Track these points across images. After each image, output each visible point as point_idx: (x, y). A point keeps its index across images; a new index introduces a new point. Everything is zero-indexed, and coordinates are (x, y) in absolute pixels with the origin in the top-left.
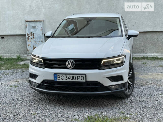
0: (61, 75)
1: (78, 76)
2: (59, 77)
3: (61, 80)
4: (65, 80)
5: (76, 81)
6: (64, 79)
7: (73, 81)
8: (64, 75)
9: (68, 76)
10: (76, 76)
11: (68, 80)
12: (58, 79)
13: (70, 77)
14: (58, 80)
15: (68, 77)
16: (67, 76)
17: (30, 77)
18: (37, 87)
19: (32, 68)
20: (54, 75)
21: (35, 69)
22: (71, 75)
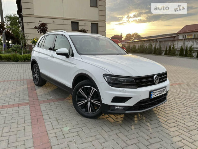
0: (155, 92)
3: (155, 96)
4: (157, 96)
5: (163, 94)
6: (157, 94)
7: (161, 94)
8: (157, 91)
9: (159, 90)
10: (163, 89)
11: (159, 95)
12: (153, 96)
13: (160, 92)
14: (153, 97)
16: (158, 91)
17: (111, 102)
18: (125, 111)
19: (120, 91)
20: (150, 92)
21: (126, 92)
22: (160, 90)
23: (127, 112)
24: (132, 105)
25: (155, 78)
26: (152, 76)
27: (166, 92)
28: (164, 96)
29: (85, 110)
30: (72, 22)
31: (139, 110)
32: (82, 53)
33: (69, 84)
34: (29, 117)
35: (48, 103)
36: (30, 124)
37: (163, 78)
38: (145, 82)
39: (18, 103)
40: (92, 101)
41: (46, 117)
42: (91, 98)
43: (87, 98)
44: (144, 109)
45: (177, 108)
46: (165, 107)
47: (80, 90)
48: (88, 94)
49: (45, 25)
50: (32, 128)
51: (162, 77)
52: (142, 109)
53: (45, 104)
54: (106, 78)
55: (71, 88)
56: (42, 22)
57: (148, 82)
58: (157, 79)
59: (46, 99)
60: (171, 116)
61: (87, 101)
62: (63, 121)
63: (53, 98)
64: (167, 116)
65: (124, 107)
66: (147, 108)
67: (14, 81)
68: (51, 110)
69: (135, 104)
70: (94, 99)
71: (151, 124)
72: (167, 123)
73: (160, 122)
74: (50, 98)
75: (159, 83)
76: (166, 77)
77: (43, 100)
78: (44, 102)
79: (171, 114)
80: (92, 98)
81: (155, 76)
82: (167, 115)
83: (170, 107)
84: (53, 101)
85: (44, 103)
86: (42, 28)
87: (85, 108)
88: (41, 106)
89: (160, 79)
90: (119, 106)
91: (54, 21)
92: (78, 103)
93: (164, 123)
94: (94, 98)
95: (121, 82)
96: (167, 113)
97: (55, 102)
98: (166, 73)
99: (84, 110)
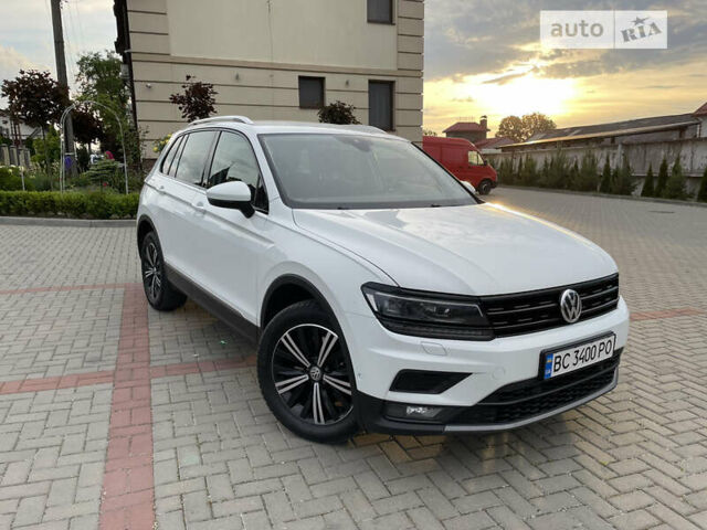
0: (562, 354)
1: (600, 344)
2: (558, 360)
3: (562, 371)
4: (571, 368)
5: (597, 360)
6: (571, 363)
7: (590, 362)
8: (571, 351)
9: (580, 348)
10: (597, 343)
11: (581, 365)
12: (555, 371)
13: (584, 353)
14: (554, 374)
16: (577, 352)
17: (391, 390)
18: (444, 424)
19: (425, 350)
20: (544, 356)
21: (445, 352)
22: (586, 346)
23: (448, 428)
24: (470, 403)
25: (567, 298)
26: (553, 294)
27: (610, 355)
28: (605, 368)
29: (303, 411)
30: (300, 78)
31: (497, 421)
32: (300, 200)
33: (252, 311)
34: (104, 429)
35: (181, 377)
36: (100, 455)
37: (602, 299)
38: (523, 315)
39: (77, 371)
40: (326, 378)
41: (162, 430)
42: (322, 369)
43: (311, 367)
44: (520, 418)
45: (661, 414)
46: (615, 407)
47: (286, 338)
48: (312, 353)
49: (206, 91)
50: (106, 472)
51: (598, 296)
52: (511, 420)
53: (168, 379)
54: (371, 298)
55: (259, 325)
56: (195, 81)
57: (535, 315)
58: (573, 302)
59: (178, 361)
60: (630, 444)
61: (310, 379)
62: (220, 450)
63: (204, 358)
64: (617, 446)
65: (439, 410)
66: (531, 414)
67: (82, 287)
68: (186, 405)
69: (483, 400)
70: (334, 373)
71: (548, 477)
72: (610, 474)
73: (584, 467)
74: (191, 356)
75: (584, 317)
76: (615, 295)
77: (164, 363)
78: (167, 370)
79: (632, 437)
80: (326, 369)
81: (566, 293)
82: (618, 440)
83: (632, 406)
84: (198, 367)
85: (167, 375)
86: (196, 102)
87: (303, 404)
88: (154, 388)
89: (586, 304)
90: (423, 406)
91: (237, 77)
92: (277, 385)
93: (600, 473)
94: (335, 370)
95: (431, 314)
96: (616, 434)
97: (204, 375)
98: (613, 281)
99: (298, 408)
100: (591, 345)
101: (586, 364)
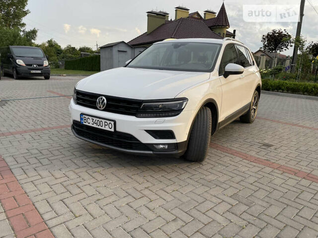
0: (87, 117)
1: (105, 122)
2: (85, 118)
3: (87, 124)
4: (90, 125)
5: (103, 128)
6: (90, 123)
7: (100, 127)
8: (90, 118)
9: (95, 119)
10: (104, 121)
11: (95, 126)
13: (96, 122)
14: (84, 123)
15: (94, 121)
16: (93, 119)
22: (98, 119)
27: (112, 130)
100: (100, 120)
101: (97, 127)
